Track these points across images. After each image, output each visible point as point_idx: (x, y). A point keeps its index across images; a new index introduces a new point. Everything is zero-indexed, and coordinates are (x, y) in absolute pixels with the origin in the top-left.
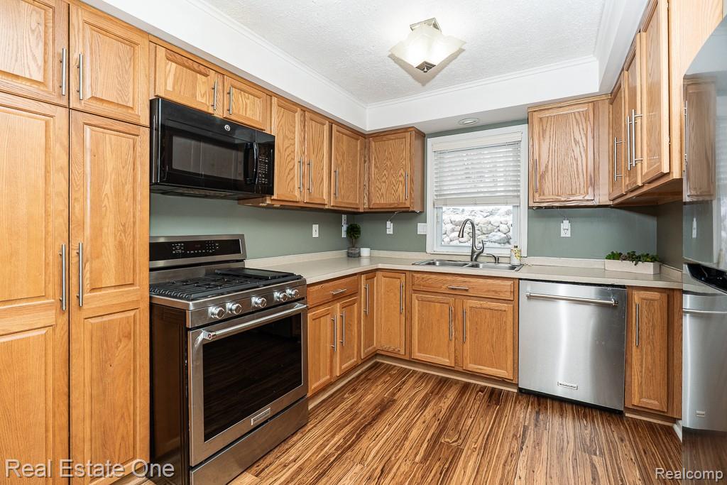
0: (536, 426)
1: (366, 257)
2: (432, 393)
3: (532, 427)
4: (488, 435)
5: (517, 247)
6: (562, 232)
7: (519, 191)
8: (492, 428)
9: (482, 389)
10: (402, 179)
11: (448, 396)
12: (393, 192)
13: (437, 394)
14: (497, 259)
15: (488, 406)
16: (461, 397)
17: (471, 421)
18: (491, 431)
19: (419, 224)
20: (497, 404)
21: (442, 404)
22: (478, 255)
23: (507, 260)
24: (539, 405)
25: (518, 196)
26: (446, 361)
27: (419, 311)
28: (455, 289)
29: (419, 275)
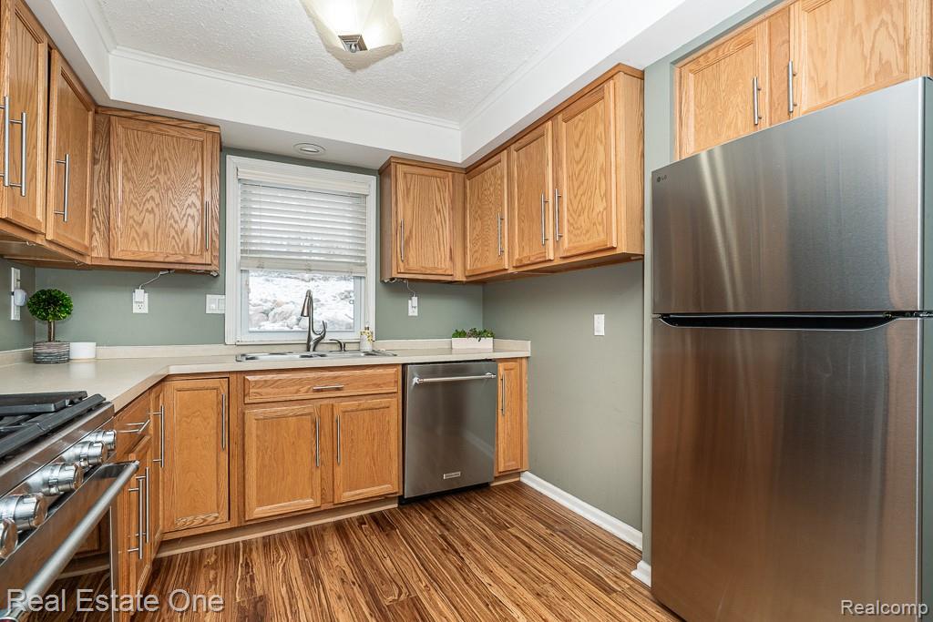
0: (448, 530)
1: (88, 361)
2: (307, 557)
3: (446, 533)
4: (422, 565)
5: (368, 328)
6: (410, 310)
7: (364, 258)
8: (416, 555)
9: (361, 521)
10: (193, 211)
11: (332, 549)
12: (173, 233)
13: (315, 554)
14: (342, 346)
15: (387, 535)
16: (348, 542)
17: (388, 561)
18: (419, 559)
19: (208, 296)
20: (393, 528)
21: (336, 564)
22: (318, 342)
23: (355, 347)
24: (428, 509)
25: (365, 264)
26: (308, 503)
27: (257, 436)
28: (321, 390)
29: (257, 377)
